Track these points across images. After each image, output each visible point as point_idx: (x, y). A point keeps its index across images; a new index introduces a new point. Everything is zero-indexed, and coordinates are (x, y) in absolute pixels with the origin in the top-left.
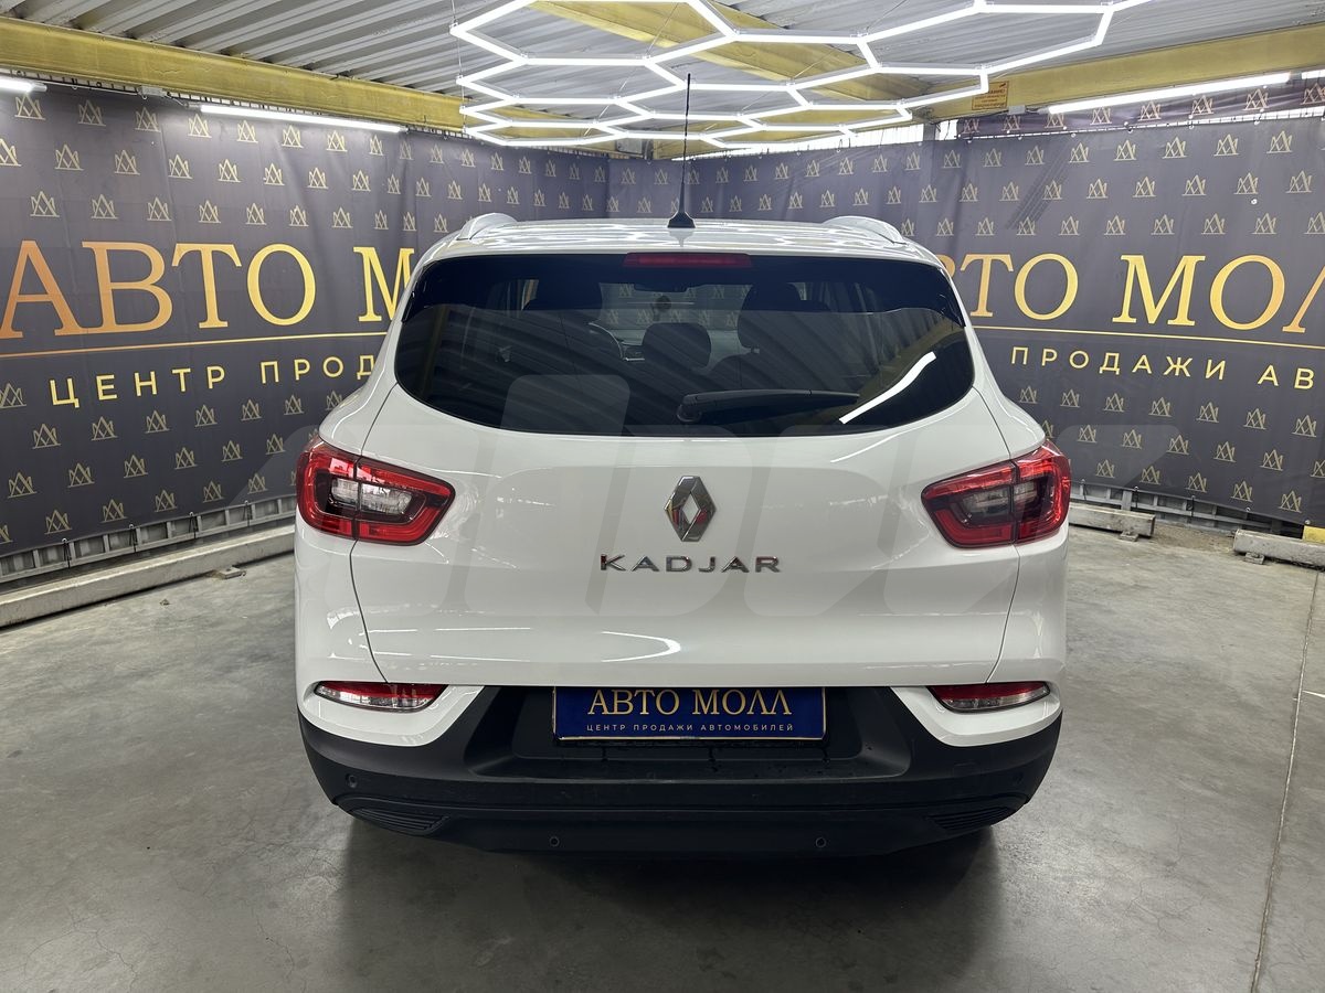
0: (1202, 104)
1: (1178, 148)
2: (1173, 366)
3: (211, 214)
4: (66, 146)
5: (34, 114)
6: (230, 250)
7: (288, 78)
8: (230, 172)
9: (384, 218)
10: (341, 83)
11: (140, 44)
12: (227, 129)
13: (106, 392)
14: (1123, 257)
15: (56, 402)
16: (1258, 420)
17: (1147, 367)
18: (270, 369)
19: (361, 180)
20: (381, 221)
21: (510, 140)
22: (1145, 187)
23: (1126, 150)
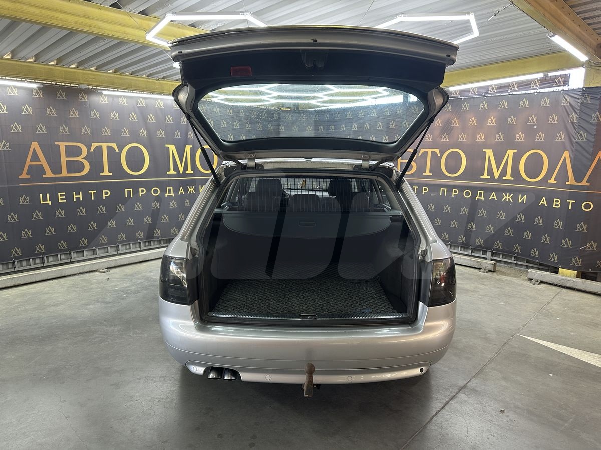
0: (513, 86)
1: (504, 105)
2: (505, 197)
3: (107, 132)
4: (51, 107)
5: (39, 96)
6: (114, 146)
7: (139, 81)
8: (115, 116)
9: (179, 134)
10: (161, 82)
11: (80, 70)
12: (115, 100)
13: (61, 199)
14: (484, 151)
15: (42, 203)
16: (540, 221)
17: (495, 197)
18: (129, 192)
19: (169, 119)
20: (178, 135)
21: (234, 103)
22: (492, 121)
23: (484, 106)
